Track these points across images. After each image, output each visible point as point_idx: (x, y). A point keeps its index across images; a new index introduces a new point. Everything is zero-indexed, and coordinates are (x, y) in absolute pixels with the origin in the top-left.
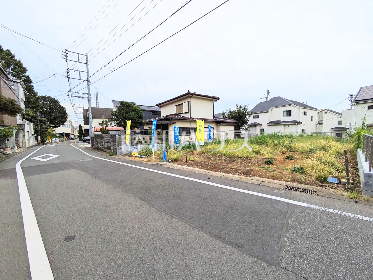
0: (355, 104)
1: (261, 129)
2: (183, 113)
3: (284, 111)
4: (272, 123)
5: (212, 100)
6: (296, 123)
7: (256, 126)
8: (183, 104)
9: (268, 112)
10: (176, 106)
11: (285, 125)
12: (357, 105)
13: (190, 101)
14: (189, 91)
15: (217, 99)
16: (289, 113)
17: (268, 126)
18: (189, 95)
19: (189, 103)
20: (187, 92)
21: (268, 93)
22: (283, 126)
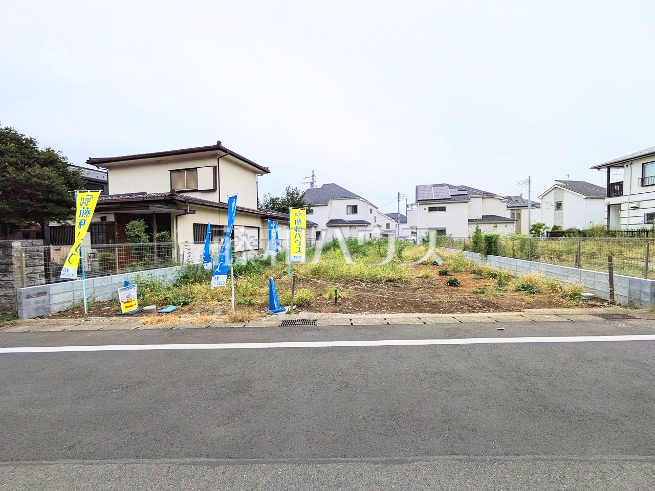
0: (418, 204)
1: (317, 232)
2: (196, 191)
3: (347, 206)
4: (333, 223)
5: (256, 172)
6: (366, 225)
7: (311, 226)
8: (196, 169)
9: (327, 205)
10: (171, 171)
11: (350, 226)
12: (420, 206)
13: (217, 165)
14: (219, 143)
15: (266, 171)
16: (355, 209)
17: (328, 227)
18: (217, 152)
19: (215, 169)
20: (215, 144)
21: (313, 176)
22: (349, 227)
